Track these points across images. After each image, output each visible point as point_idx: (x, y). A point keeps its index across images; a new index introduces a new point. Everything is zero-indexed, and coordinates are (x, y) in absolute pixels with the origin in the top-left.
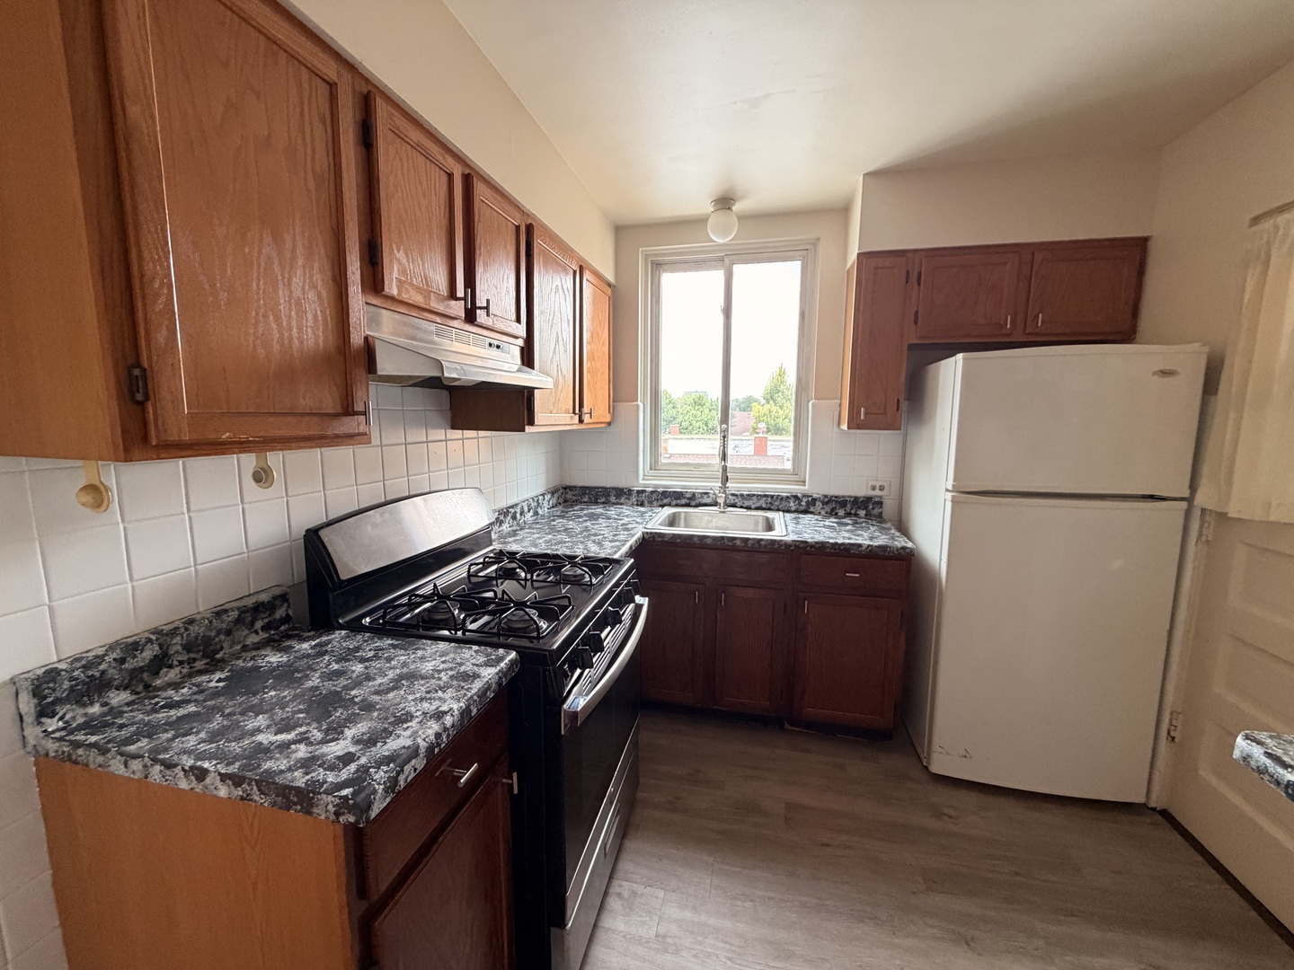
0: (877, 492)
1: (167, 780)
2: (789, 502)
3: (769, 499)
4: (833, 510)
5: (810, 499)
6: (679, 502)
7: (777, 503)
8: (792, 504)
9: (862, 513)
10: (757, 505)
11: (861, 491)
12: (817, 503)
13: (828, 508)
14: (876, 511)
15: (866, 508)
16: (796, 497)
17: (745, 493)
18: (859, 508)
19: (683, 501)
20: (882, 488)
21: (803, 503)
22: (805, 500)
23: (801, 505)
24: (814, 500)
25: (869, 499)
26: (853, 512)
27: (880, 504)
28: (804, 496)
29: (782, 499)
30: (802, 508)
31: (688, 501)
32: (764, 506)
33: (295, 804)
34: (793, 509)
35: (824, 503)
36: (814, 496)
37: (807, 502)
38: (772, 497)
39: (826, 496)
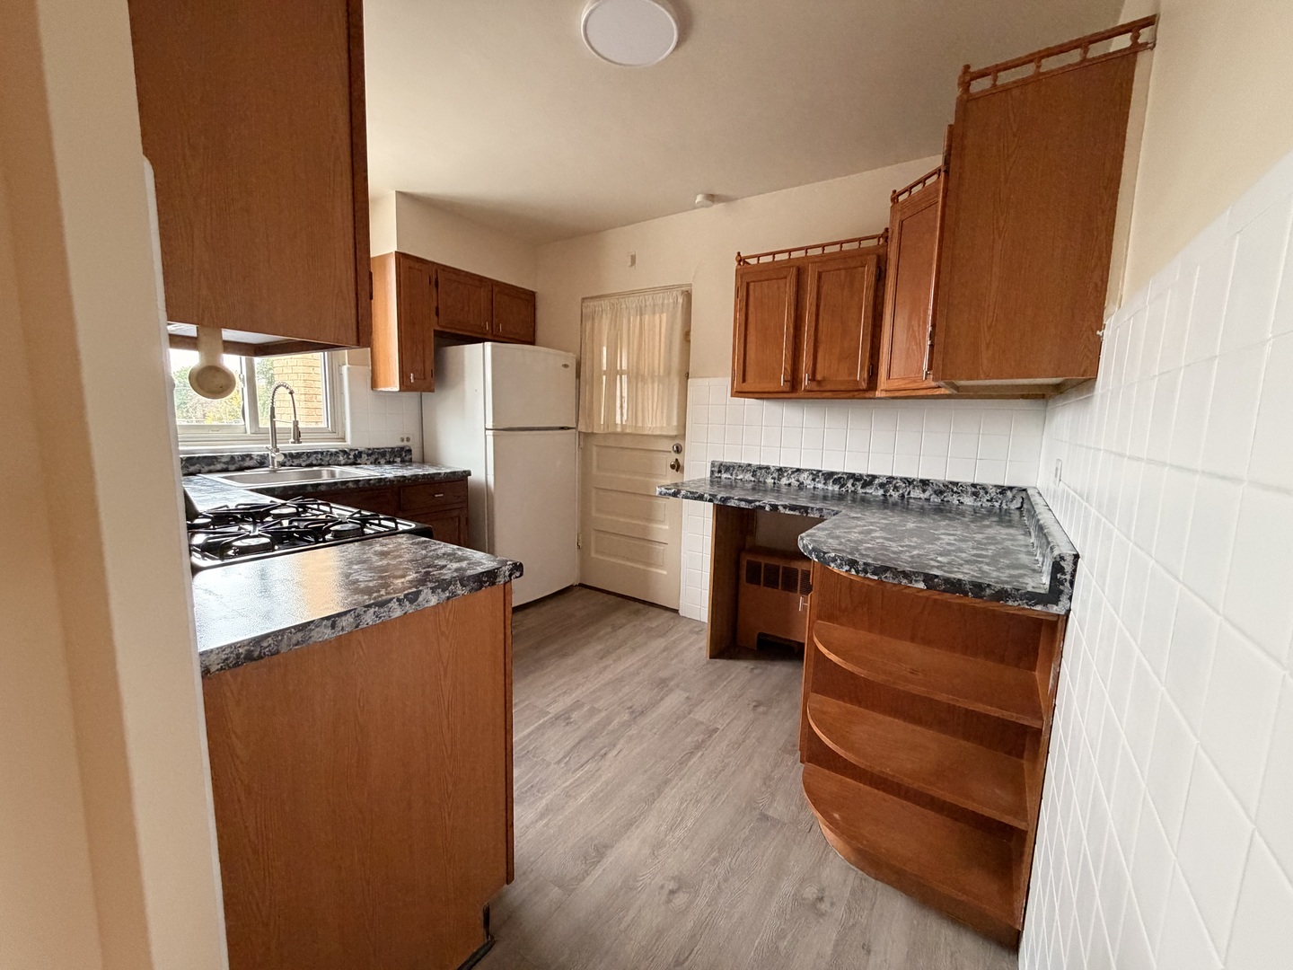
0: (405, 443)
1: (380, 618)
2: (338, 457)
3: (320, 456)
4: (376, 459)
5: (357, 452)
6: (212, 467)
7: (328, 458)
8: (341, 458)
9: (398, 460)
10: (308, 462)
11: (395, 443)
12: (363, 456)
13: (372, 459)
14: (407, 458)
15: (400, 456)
16: (344, 452)
17: (293, 452)
18: (395, 456)
19: (219, 467)
20: (408, 439)
21: (351, 457)
22: (352, 453)
23: (349, 459)
24: (360, 453)
25: (402, 449)
26: (391, 460)
27: (410, 451)
28: (351, 450)
29: (331, 454)
30: (350, 461)
31: (224, 466)
32: (314, 462)
33: (485, 582)
34: (342, 462)
35: (369, 455)
36: (360, 449)
37: (355, 455)
38: (322, 453)
39: (369, 449)
